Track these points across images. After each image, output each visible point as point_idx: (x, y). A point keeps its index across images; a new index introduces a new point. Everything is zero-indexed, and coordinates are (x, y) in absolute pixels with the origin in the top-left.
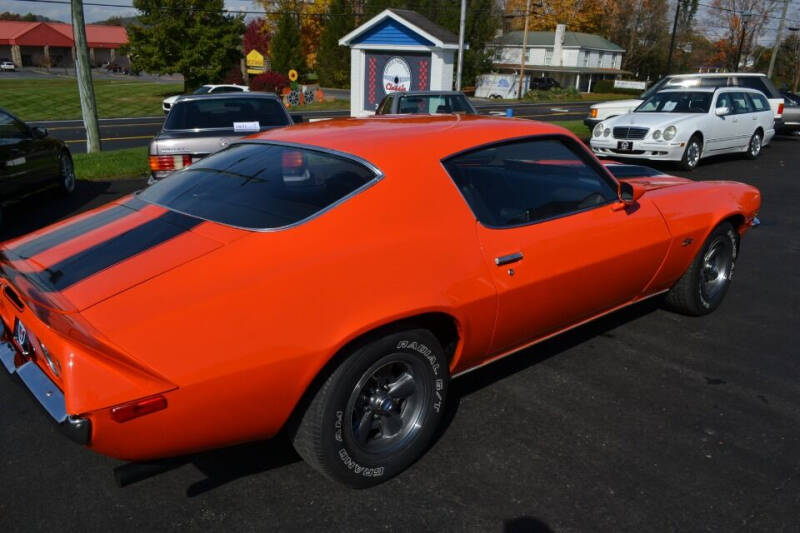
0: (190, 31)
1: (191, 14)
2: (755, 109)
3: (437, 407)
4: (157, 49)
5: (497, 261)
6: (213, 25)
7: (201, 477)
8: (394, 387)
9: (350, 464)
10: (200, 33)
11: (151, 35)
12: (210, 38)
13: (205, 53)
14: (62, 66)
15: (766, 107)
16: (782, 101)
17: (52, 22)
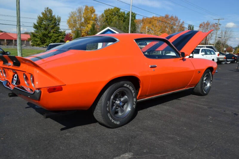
0: (49, 35)
1: (50, 30)
2: (211, 54)
3: (134, 106)
4: (39, 40)
5: (150, 66)
6: (56, 33)
7: (64, 127)
8: (122, 99)
9: (110, 118)
10: (52, 35)
11: (38, 36)
12: (55, 37)
13: (53, 41)
14: (10, 45)
15: (214, 54)
16: (218, 53)
17: (8, 33)
